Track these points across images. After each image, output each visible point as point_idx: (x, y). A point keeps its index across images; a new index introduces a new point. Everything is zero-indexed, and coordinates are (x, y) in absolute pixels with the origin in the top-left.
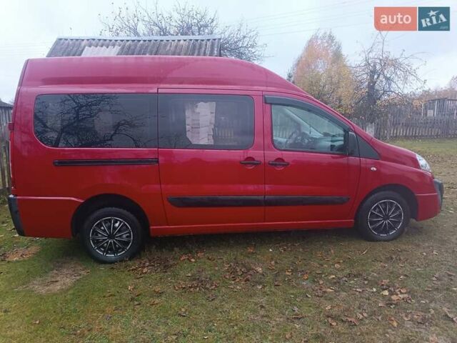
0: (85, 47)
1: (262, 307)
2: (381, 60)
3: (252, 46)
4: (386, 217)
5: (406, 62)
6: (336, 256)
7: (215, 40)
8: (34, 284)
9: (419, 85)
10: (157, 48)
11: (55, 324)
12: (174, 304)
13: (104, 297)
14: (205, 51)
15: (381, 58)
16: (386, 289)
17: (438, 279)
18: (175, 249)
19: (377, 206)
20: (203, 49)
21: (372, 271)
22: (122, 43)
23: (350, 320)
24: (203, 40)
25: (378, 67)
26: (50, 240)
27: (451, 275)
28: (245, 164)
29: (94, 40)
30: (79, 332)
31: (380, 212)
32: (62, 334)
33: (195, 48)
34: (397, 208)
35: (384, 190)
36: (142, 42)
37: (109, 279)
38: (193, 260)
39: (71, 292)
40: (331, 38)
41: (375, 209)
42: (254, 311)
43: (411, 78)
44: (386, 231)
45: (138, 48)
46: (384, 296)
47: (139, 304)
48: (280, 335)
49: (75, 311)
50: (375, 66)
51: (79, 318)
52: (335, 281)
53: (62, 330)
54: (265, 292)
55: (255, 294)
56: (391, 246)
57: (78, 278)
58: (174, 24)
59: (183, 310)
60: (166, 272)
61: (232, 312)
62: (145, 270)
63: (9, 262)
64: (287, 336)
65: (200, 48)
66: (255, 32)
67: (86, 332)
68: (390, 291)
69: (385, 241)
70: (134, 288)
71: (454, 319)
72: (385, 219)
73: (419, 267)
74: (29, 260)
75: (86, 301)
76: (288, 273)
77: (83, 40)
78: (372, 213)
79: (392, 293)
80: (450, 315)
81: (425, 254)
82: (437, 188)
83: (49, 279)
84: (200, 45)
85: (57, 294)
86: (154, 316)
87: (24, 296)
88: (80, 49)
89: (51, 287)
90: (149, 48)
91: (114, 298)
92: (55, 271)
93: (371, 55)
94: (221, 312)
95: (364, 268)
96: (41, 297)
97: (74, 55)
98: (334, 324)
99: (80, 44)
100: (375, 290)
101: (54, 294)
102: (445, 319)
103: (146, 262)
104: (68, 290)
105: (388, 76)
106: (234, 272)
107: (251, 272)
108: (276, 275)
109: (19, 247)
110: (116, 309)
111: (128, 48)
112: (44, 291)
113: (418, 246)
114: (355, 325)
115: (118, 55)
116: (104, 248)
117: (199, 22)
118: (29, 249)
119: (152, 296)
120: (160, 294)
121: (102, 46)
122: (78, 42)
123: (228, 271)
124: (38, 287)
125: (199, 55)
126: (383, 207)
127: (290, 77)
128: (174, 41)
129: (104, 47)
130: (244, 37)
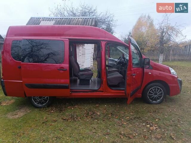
0: (41, 21)
1: (95, 129)
2: (166, 27)
3: (112, 21)
4: (156, 94)
5: (177, 28)
6: (132, 110)
7: (93, 18)
8: (8, 115)
9: (183, 38)
10: (69, 21)
11: (11, 131)
12: (59, 125)
13: (33, 121)
14: (89, 23)
15: (167, 26)
16: (149, 124)
17: (173, 121)
18: (67, 104)
19: (152, 89)
20: (88, 22)
21: (146, 117)
22: (56, 20)
23: (129, 136)
24: (88, 18)
25: (165, 30)
26: (19, 98)
27: (179, 120)
28: (60, 70)
29: (45, 18)
30: (19, 134)
31: (153, 92)
32: (13, 135)
33: (85, 22)
34: (161, 90)
35: (155, 83)
36: (64, 19)
37: (38, 114)
38: (73, 108)
39: (21, 119)
40: (149, 17)
41: (151, 90)
42: (91, 130)
43: (179, 35)
44: (155, 100)
45: (62, 22)
46: (147, 127)
47: (46, 125)
48: (98, 140)
49: (20, 126)
50: (163, 30)
51: (21, 129)
52: (128, 120)
53: (13, 133)
54: (98, 123)
55: (93, 123)
56: (157, 106)
57: (26, 113)
58: (79, 11)
59: (62, 128)
60: (60, 113)
61: (81, 130)
62: (52, 111)
63: (1, 106)
64: (101, 141)
65: (87, 21)
66: (113, 15)
67: (22, 135)
68: (150, 125)
69: (155, 104)
70: (46, 118)
71: (174, 138)
72: (155, 95)
73: (166, 116)
74: (9, 105)
75: (26, 123)
76: (110, 115)
77: (41, 18)
78: (149, 92)
79: (151, 126)
80: (173, 137)
81: (171, 110)
82: (179, 82)
83: (15, 113)
84: (87, 20)
85: (16, 119)
86: (50, 130)
87: (3, 119)
88: (39, 22)
89: (14, 116)
90: (67, 21)
91: (37, 122)
92: (18, 110)
93: (162, 25)
94: (77, 130)
95: (143, 115)
96: (9, 120)
97: (36, 25)
98: (122, 137)
99: (39, 20)
100: (144, 124)
101: (15, 119)
102: (170, 138)
103: (54, 108)
104: (20, 118)
105: (169, 34)
106: (88, 114)
107: (95, 114)
108: (105, 116)
109: (7, 100)
110: (36, 126)
111: (58, 22)
112: (11, 118)
113: (169, 107)
114: (131, 138)
115: (54, 24)
116: (38, 102)
117: (89, 11)
118: (11, 101)
119: (52, 122)
120: (55, 121)
121: (48, 21)
122: (39, 19)
123: (85, 113)
124: (10, 116)
125: (86, 25)
126: (155, 89)
127: (130, 34)
128: (77, 19)
129: (49, 21)
130: (108, 17)
